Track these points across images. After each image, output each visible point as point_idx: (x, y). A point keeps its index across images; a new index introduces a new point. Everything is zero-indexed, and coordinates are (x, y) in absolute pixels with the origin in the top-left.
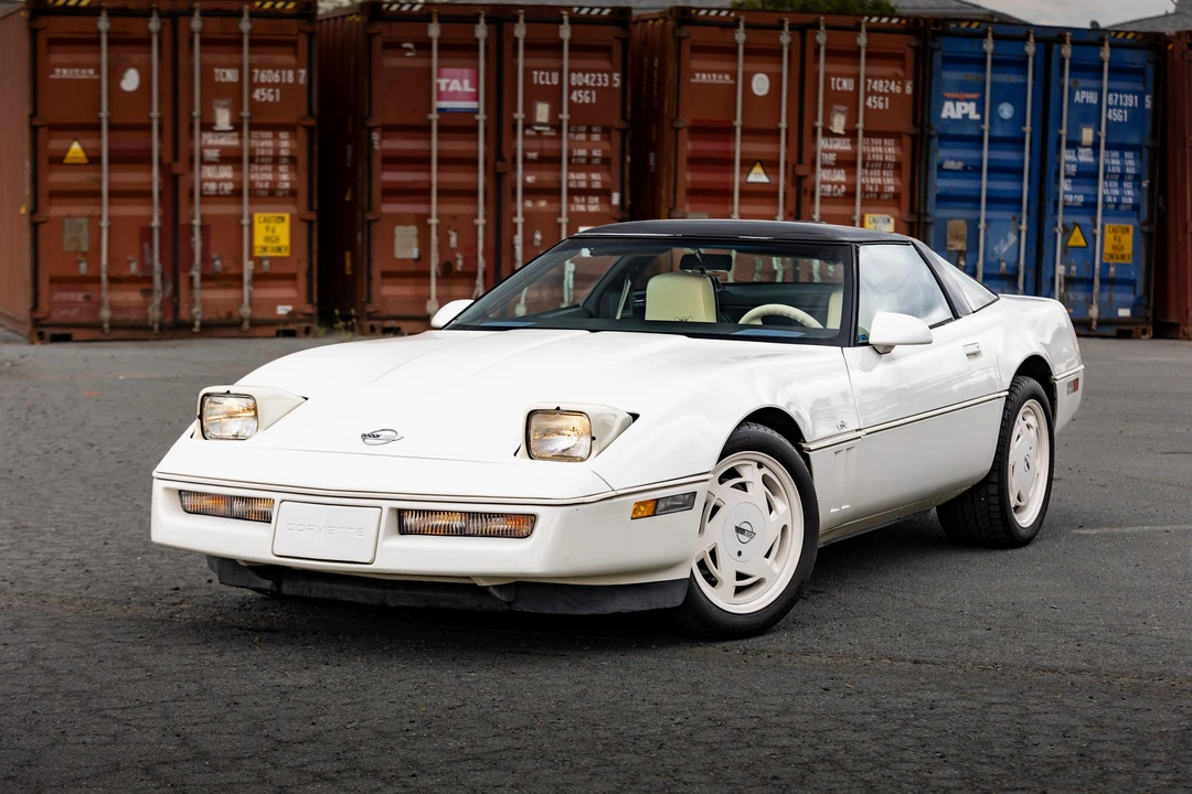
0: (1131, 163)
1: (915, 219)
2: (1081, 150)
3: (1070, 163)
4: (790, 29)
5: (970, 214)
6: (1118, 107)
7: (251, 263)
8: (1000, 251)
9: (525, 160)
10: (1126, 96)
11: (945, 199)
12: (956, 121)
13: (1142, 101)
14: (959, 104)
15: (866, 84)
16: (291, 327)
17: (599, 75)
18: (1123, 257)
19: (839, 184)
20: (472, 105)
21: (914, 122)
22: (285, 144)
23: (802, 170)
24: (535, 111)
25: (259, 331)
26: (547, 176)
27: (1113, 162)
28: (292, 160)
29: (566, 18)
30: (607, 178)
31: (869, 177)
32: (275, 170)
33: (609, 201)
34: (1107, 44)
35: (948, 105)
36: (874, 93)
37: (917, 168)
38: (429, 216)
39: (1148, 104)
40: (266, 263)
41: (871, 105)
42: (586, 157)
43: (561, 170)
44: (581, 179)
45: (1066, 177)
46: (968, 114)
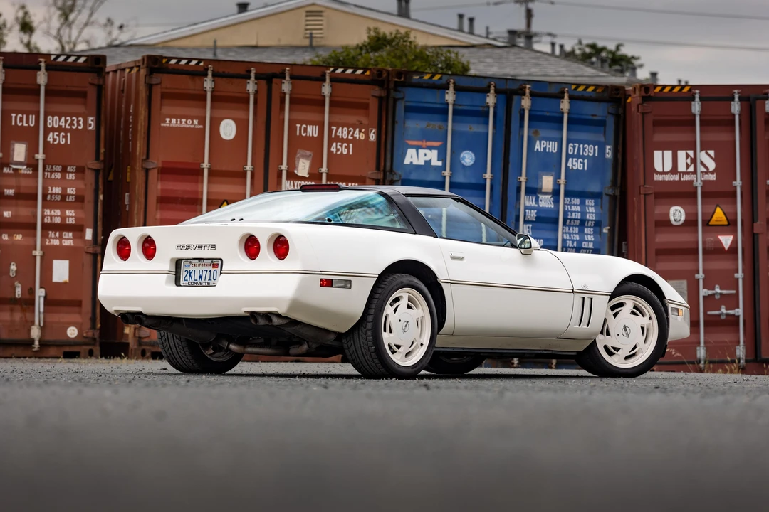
0: (592, 210)
2: (541, 197)
3: (531, 208)
4: (256, 78)
6: (578, 156)
10: (586, 146)
12: (418, 167)
13: (602, 151)
14: (421, 152)
15: (330, 131)
17: (74, 118)
21: (378, 168)
24: (13, 150)
26: (24, 212)
27: (574, 208)
29: (43, 65)
30: (81, 214)
33: (83, 236)
34: (566, 96)
35: (411, 152)
36: (337, 139)
39: (609, 154)
41: (335, 150)
42: (61, 194)
43: (36, 206)
44: (55, 215)
45: (526, 222)
46: (430, 160)
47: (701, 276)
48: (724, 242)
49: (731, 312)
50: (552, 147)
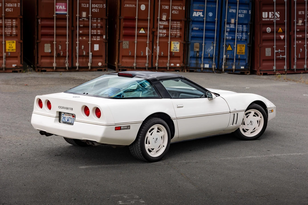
0: (245, 28)
1: (185, 43)
2: (231, 25)
3: (228, 28)
5: (201, 42)
6: (241, 13)
7: (5, 53)
8: (209, 51)
9: (79, 26)
10: (244, 10)
11: (193, 37)
12: (197, 17)
13: (248, 12)
14: (197, 12)
15: (172, 7)
16: (16, 70)
17: (100, 5)
18: (242, 53)
19: (164, 33)
20: (65, 12)
21: (185, 17)
22: (14, 23)
23: (154, 30)
24: (82, 14)
25: (8, 71)
26: (86, 31)
27: (240, 28)
28: (16, 27)
30: (102, 31)
31: (173, 32)
32: (12, 30)
33: (103, 37)
35: (195, 13)
36: (174, 10)
37: (186, 29)
38: (53, 41)
39: (250, 13)
40: (9, 53)
41: (173, 13)
42: (96, 26)
43: (89, 29)
44: (95, 32)
45: (226, 32)
46: (200, 15)
47: (275, 47)
48: (281, 37)
49: (283, 57)
50: (234, 11)
